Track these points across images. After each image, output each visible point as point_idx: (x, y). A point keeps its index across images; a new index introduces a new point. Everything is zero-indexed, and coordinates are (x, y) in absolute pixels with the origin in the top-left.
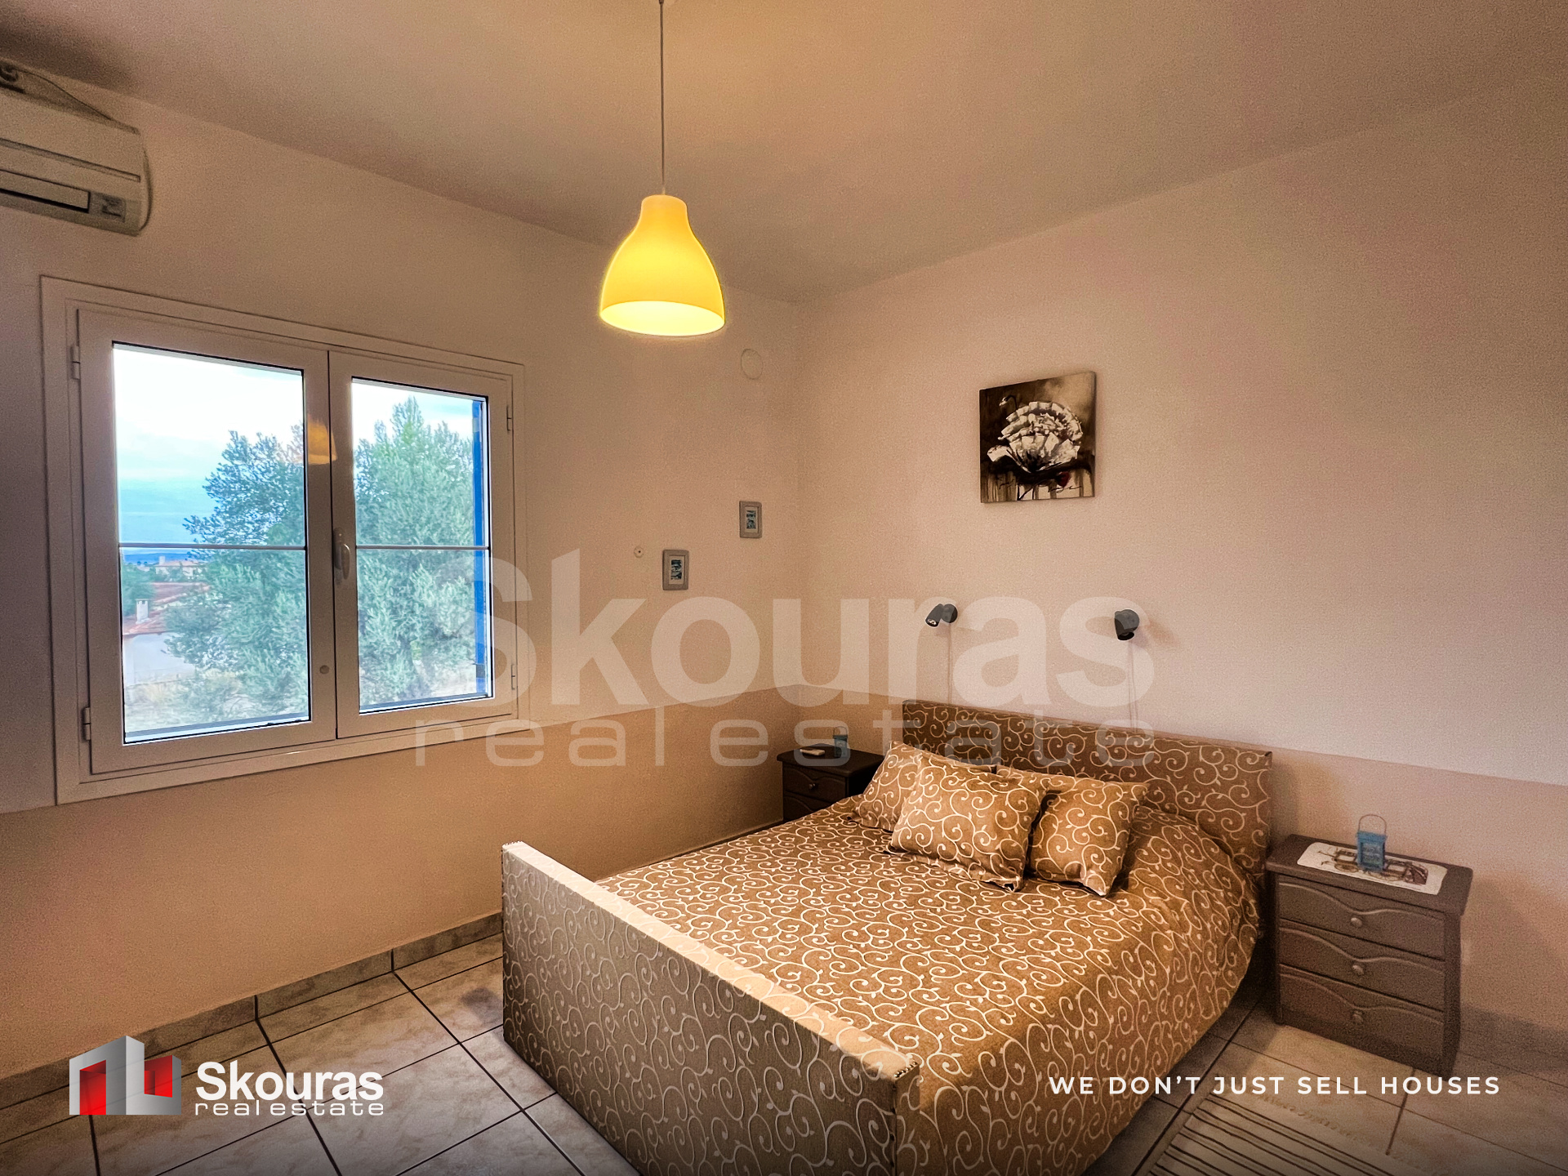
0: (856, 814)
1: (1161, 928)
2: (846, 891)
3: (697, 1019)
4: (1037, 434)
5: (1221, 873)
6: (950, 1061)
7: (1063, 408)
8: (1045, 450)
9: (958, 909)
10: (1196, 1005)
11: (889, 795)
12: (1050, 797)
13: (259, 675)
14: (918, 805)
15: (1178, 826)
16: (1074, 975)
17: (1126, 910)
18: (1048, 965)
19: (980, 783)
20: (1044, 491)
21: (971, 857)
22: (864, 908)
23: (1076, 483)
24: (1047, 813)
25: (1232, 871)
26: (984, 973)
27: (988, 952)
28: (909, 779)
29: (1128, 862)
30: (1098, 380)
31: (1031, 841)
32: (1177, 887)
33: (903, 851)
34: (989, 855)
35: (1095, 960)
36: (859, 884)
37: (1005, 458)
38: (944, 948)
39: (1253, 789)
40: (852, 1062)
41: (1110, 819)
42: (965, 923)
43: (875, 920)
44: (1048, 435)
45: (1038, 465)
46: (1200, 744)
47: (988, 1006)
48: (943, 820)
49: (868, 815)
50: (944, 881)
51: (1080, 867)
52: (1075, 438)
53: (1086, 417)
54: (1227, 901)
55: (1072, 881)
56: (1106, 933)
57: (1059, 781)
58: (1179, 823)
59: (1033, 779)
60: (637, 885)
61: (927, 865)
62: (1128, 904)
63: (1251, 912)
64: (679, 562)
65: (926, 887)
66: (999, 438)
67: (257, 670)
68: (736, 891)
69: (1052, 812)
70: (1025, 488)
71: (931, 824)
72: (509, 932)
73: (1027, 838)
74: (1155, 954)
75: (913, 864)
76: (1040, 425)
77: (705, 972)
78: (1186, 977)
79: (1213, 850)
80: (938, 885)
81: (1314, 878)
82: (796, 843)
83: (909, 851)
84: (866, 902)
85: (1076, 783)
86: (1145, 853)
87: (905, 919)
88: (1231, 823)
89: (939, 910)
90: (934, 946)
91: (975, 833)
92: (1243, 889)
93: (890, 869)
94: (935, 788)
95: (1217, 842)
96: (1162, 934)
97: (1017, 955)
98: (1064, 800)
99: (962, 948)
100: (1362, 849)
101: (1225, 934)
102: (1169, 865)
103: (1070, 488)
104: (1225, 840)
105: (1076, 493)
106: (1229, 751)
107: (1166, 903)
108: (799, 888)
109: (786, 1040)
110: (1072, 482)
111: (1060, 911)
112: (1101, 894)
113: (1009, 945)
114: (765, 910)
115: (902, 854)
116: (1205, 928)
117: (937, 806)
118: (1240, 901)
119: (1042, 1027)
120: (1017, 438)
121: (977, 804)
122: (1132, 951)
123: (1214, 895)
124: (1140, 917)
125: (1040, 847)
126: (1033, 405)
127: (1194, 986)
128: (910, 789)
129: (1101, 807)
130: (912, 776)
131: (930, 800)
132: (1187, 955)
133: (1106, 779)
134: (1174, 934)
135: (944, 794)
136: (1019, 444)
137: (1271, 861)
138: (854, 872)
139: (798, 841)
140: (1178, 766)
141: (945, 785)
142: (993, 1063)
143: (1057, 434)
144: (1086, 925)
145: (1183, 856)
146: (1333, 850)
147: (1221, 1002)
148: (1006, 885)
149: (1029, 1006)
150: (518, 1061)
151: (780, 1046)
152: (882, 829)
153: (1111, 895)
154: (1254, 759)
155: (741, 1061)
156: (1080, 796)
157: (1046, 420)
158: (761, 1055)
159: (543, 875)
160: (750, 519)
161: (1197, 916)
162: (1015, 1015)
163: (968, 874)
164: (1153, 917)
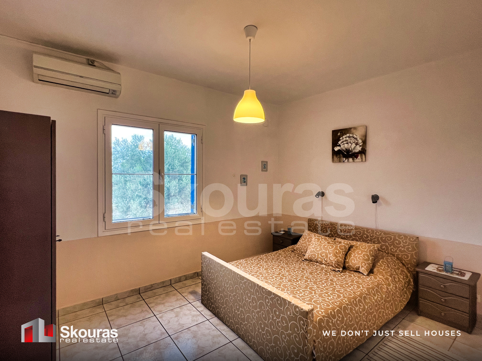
0: (295, 250)
1: (383, 285)
2: (292, 270)
3: (256, 297)
4: (349, 143)
5: (402, 271)
6: (321, 311)
7: (357, 136)
8: (351, 148)
9: (324, 276)
10: (393, 307)
11: (304, 245)
12: (351, 247)
13: (122, 206)
14: (313, 248)
15: (390, 257)
16: (356, 294)
17: (372, 279)
18: (349, 291)
19: (331, 242)
20: (351, 160)
21: (328, 262)
22: (297, 274)
23: (361, 158)
24: (350, 252)
25: (406, 271)
26: (331, 292)
27: (332, 287)
28: (310, 241)
29: (374, 266)
30: (367, 128)
31: (345, 259)
32: (388, 274)
33: (308, 260)
34: (333, 262)
35: (363, 291)
36: (296, 268)
37: (339, 150)
38: (320, 285)
39: (413, 247)
40: (297, 307)
41: (368, 254)
42: (326, 280)
43: (300, 277)
44: (352, 144)
45: (349, 152)
46: (396, 234)
47: (332, 300)
48: (320, 252)
49: (298, 250)
50: (320, 269)
51: (359, 267)
52: (360, 145)
53: (364, 139)
54: (403, 279)
55: (357, 271)
56: (366, 285)
57: (354, 243)
58: (390, 256)
59: (346, 242)
60: (236, 265)
61: (315, 264)
62: (373, 278)
63: (411, 283)
64: (245, 178)
65: (315, 270)
66: (338, 144)
67: (121, 204)
68: (262, 268)
69: (351, 251)
70: (345, 159)
71: (316, 253)
72: (203, 275)
73: (344, 258)
74: (381, 292)
75: (311, 264)
76: (350, 141)
77: (258, 285)
78: (390, 299)
79: (400, 265)
80: (318, 270)
81: (430, 274)
82: (278, 257)
83: (310, 260)
84: (298, 273)
85: (359, 243)
86: (379, 264)
87: (309, 277)
88: (406, 257)
89: (318, 276)
90: (317, 285)
91: (329, 256)
92: (409, 276)
93: (304, 265)
94: (317, 243)
95: (401, 263)
96: (383, 286)
97: (340, 288)
98: (355, 248)
99: (325, 286)
100: (445, 266)
101: (403, 288)
102: (386, 268)
103: (359, 159)
104: (404, 262)
105: (361, 160)
106: (406, 236)
107: (384, 278)
108: (279, 268)
109: (279, 301)
110: (359, 157)
111: (353, 278)
112: (365, 274)
113: (338, 286)
114: (270, 273)
115: (308, 261)
116: (396, 286)
117: (318, 248)
118: (408, 279)
119: (347, 306)
120: (343, 144)
121: (330, 248)
122: (373, 290)
123: (400, 277)
124: (376, 281)
125: (348, 261)
126: (348, 135)
127: (392, 301)
128: (310, 243)
129: (366, 250)
130: (311, 240)
131: (316, 246)
132: (390, 292)
133: (368, 243)
134: (387, 287)
135: (320, 245)
136: (343, 146)
137: (417, 268)
138: (294, 265)
139: (278, 256)
140: (390, 240)
141: (320, 242)
142: (333, 313)
143: (355, 143)
144: (361, 282)
145: (391, 266)
146: (437, 266)
147: (401, 307)
148: (338, 271)
149: (343, 301)
150: (205, 308)
151: (278, 304)
152: (302, 254)
153: (368, 275)
154: (413, 238)
155: (267, 307)
156: (360, 247)
157: (352, 139)
158: (273, 306)
159: (213, 260)
160: (264, 166)
161: (394, 282)
162: (339, 302)
163: (327, 267)
164: (380, 281)
